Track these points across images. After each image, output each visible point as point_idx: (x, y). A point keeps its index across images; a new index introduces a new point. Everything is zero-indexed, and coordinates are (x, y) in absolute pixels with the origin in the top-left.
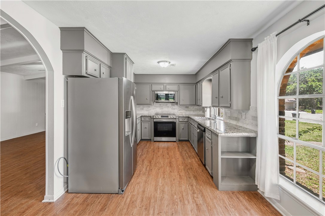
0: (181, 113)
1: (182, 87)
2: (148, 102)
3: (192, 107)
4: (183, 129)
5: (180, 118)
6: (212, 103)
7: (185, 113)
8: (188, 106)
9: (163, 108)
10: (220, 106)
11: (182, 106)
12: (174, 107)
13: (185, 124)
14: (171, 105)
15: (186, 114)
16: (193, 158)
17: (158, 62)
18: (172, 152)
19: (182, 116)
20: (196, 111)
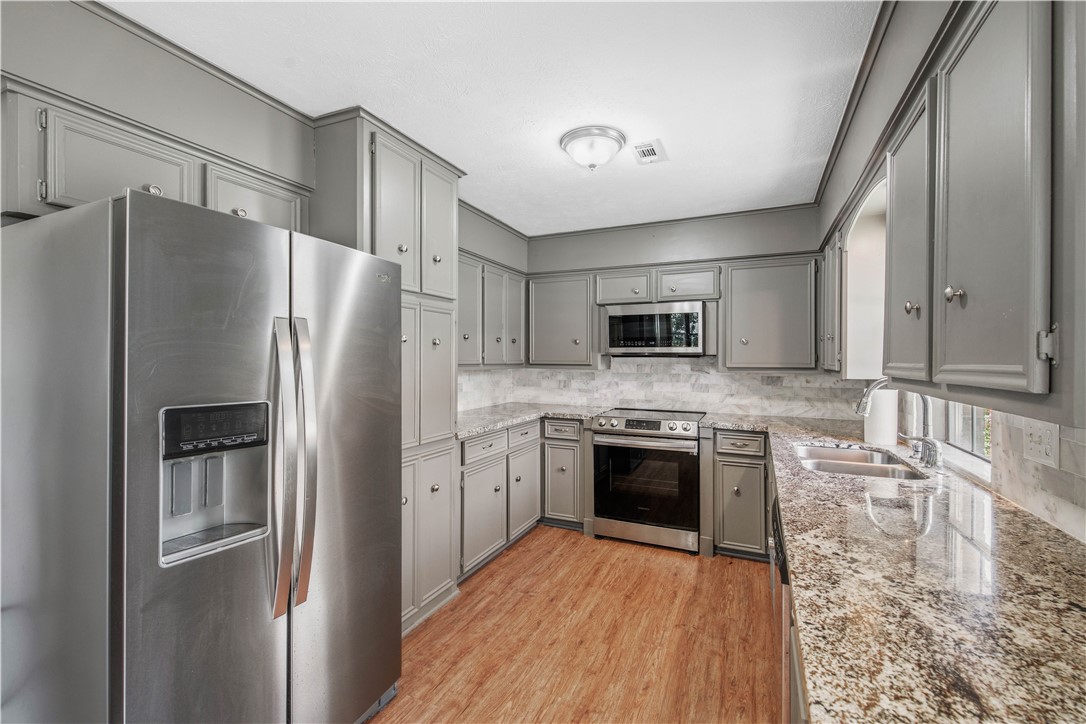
0: (740, 407)
1: (739, 277)
2: (580, 354)
3: (803, 379)
4: (738, 493)
5: (719, 437)
6: (887, 359)
7: (763, 409)
8: (775, 374)
9: (650, 384)
10: (936, 378)
11: (744, 373)
12: (704, 379)
13: (750, 467)
14: (688, 368)
15: (766, 414)
16: (743, 710)
17: (565, 139)
18: (644, 622)
19: (729, 426)
20: (823, 401)
